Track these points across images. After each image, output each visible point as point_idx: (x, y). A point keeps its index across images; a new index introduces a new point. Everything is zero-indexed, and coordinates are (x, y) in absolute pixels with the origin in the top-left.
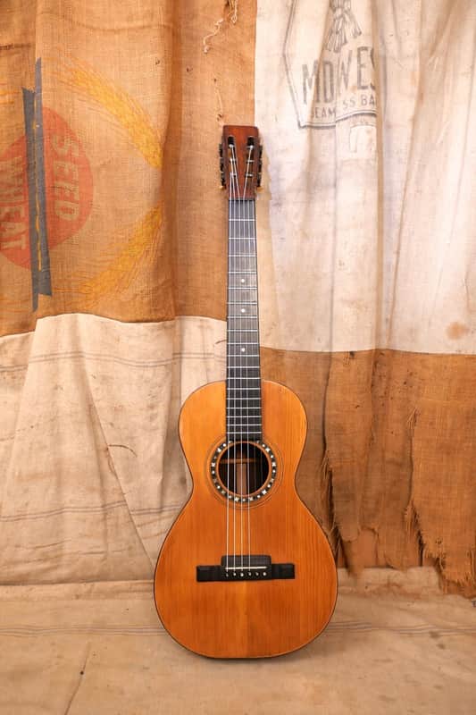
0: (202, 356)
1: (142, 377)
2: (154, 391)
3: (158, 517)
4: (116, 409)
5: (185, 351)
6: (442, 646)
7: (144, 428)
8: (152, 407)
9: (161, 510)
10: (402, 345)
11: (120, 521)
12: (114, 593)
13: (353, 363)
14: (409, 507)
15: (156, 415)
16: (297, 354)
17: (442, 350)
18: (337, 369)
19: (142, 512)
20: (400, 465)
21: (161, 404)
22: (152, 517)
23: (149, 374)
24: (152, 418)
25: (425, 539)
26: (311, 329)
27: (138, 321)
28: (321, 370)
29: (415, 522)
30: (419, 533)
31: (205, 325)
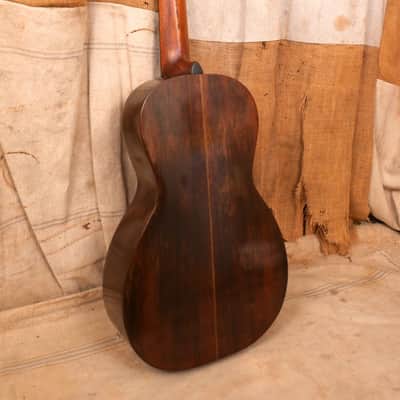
0: (113, 47)
1: (50, 71)
2: (64, 86)
3: (62, 228)
4: (16, 110)
5: (95, 41)
6: (343, 300)
7: (47, 130)
8: (60, 105)
9: (66, 220)
10: (297, 36)
11: (18, 239)
13: (265, 53)
14: (299, 185)
15: (65, 114)
16: (210, 44)
17: (330, 41)
19: (46, 225)
20: (290, 147)
22: (55, 230)
23: (58, 66)
24: (59, 118)
25: (311, 211)
26: (223, 20)
27: (51, 6)
28: (231, 60)
29: (304, 197)
30: (306, 207)
31: (117, 11)
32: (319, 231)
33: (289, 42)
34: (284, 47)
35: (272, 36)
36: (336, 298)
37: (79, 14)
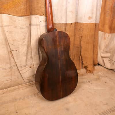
0: (36, 25)
1: (22, 31)
2: (25, 35)
3: (25, 68)
4: (14, 40)
5: (32, 24)
6: (91, 84)
7: (21, 45)
8: (24, 39)
9: (26, 66)
11: (15, 71)
12: (14, 90)
13: (72, 25)
14: (81, 57)
15: (25, 41)
16: (59, 24)
18: (68, 27)
19: (21, 67)
20: (78, 47)
21: (26, 38)
22: (23, 68)
23: (23, 30)
25: (83, 63)
26: (61, 18)
27: (22, 16)
28: (64, 28)
29: (82, 59)
30: (82, 62)
31: (37, 17)
32: (86, 67)
33: (78, 23)
34: (76, 24)
35: (73, 21)
36: (90, 83)
37: (28, 18)
